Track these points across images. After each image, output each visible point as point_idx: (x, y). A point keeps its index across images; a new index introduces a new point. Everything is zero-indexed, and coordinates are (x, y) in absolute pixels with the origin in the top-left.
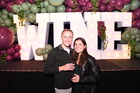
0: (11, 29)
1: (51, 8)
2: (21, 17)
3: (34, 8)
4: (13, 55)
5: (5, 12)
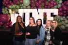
0: (8, 15)
1: (25, 7)
2: (12, 10)
3: (18, 7)
4: (9, 25)
5: (6, 8)
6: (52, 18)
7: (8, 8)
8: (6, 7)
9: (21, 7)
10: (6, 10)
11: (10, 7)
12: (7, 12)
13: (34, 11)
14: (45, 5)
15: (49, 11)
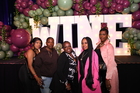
1: (61, 12)
2: (36, 20)
3: (47, 12)
5: (22, 16)
6: (119, 35)
7: (27, 15)
8: (22, 13)
9: (54, 14)
10: (22, 20)
11: (31, 13)
12: (25, 25)
13: (81, 20)
14: (104, 7)
15: (111, 20)
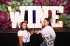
1: (27, 4)
2: (12, 8)
3: (19, 3)
4: (8, 26)
5: (4, 5)
7: (7, 4)
8: (4, 3)
9: (23, 4)
10: (4, 7)
11: (9, 3)
12: (6, 10)
14: (50, 2)
15: (54, 9)
